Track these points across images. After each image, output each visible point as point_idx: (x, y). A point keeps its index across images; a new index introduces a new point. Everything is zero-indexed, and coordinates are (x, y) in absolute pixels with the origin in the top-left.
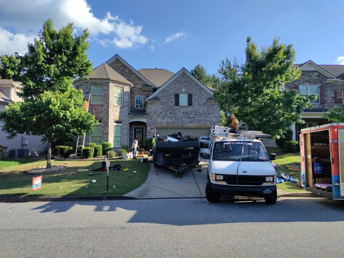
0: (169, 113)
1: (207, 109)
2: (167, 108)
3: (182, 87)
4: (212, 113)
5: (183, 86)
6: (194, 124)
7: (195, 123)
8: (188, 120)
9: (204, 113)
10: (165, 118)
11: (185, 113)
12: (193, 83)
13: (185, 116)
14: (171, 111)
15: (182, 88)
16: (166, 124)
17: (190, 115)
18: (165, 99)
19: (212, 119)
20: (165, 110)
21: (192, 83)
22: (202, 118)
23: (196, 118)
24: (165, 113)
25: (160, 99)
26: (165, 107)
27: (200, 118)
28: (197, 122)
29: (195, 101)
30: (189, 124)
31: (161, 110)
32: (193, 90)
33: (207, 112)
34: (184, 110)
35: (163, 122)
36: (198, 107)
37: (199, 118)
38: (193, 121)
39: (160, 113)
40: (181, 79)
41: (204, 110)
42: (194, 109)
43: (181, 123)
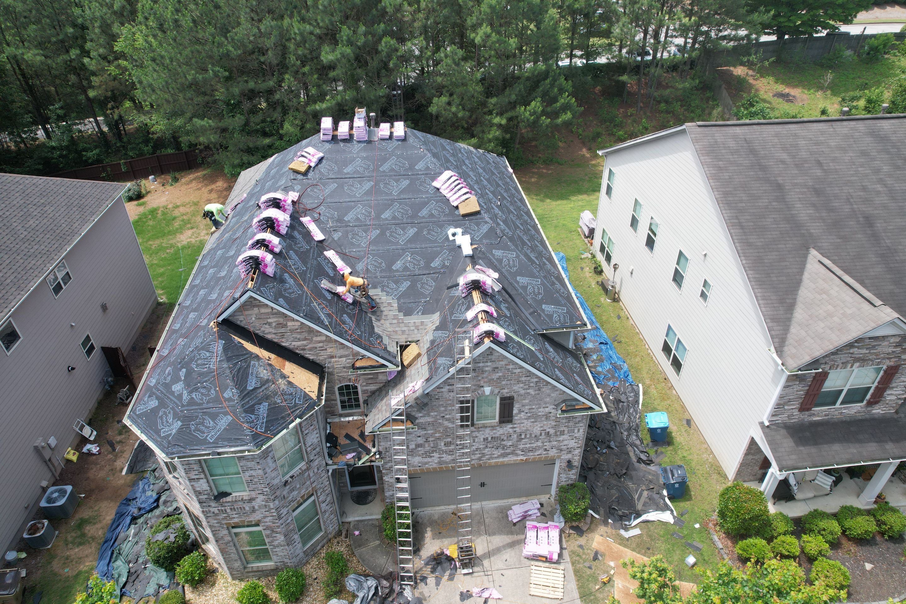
0: (445, 444)
1: (554, 423)
2: (437, 435)
3: (482, 383)
4: (566, 432)
5: (486, 380)
6: (515, 458)
7: (517, 455)
8: (497, 453)
9: (543, 434)
10: (432, 455)
11: (490, 439)
12: (519, 370)
13: (489, 445)
14: (449, 440)
15: (483, 387)
16: (435, 466)
17: (504, 443)
18: (429, 415)
19: (565, 443)
20: (431, 439)
21: (515, 371)
22: (539, 444)
23: (521, 446)
24: (432, 445)
25: (416, 416)
26: (432, 432)
27: (532, 445)
28: (523, 453)
29: (520, 411)
30: (501, 460)
31: (420, 441)
32: (518, 388)
33: (552, 431)
34: (488, 433)
35: (426, 463)
36: (527, 424)
37: (528, 446)
38: (513, 453)
39: (418, 446)
40: (481, 365)
41: (545, 428)
42: (517, 429)
43: (480, 459)
